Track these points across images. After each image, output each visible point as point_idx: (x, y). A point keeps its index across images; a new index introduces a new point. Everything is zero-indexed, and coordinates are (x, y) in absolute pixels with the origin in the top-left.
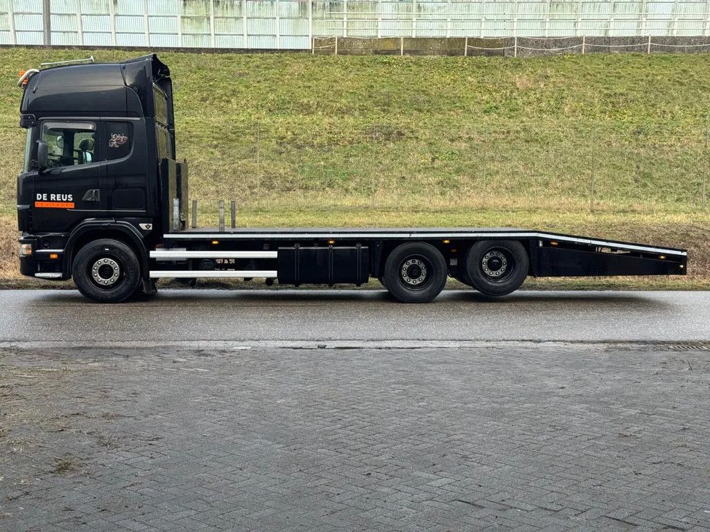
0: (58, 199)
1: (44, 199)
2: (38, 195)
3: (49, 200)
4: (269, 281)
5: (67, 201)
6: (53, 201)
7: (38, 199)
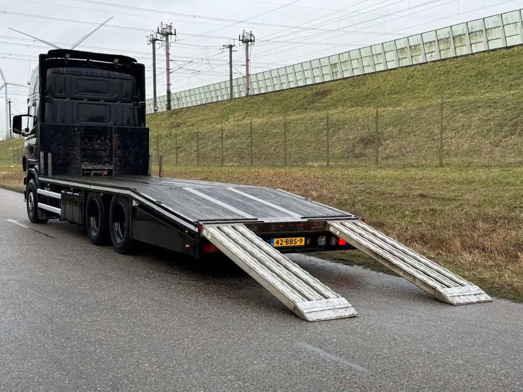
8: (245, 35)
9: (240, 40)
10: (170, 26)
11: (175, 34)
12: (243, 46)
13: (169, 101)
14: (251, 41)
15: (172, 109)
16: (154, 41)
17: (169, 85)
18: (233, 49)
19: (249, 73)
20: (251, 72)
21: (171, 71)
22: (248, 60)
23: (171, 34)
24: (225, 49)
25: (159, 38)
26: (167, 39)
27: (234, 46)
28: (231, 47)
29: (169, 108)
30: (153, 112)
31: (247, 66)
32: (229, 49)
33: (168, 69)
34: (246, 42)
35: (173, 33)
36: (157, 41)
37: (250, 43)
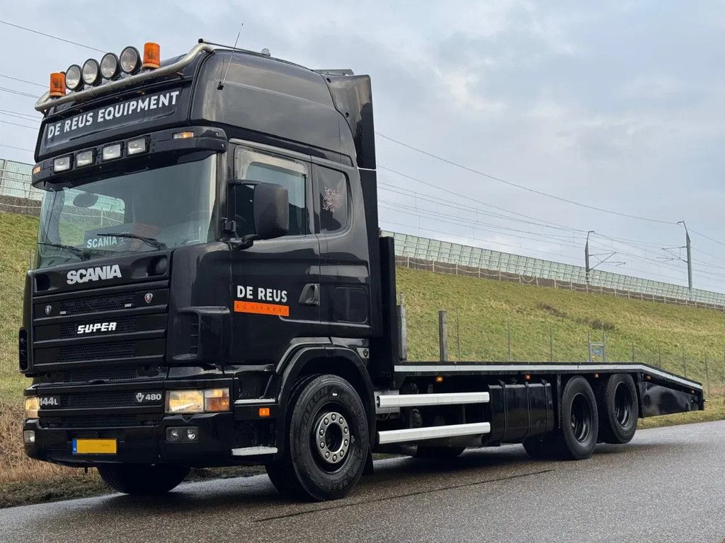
0: (268, 299)
1: (249, 297)
2: (239, 287)
3: (255, 299)
4: (485, 439)
5: (280, 303)
6: (261, 301)
7: (239, 296)
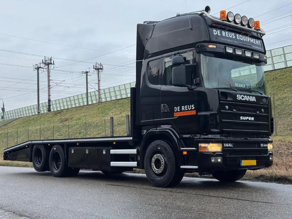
8: (97, 65)
9: (94, 68)
10: (51, 59)
11: (54, 64)
12: (96, 72)
13: (49, 106)
14: (101, 69)
15: (52, 111)
16: (38, 69)
17: (49, 96)
18: (88, 74)
19: (100, 88)
20: (101, 88)
21: (51, 87)
22: (99, 81)
23: (51, 64)
24: (83, 74)
25: (42, 67)
26: (48, 67)
27: (89, 72)
28: (87, 72)
29: (49, 110)
30: (37, 113)
31: (99, 84)
32: (86, 74)
33: (49, 86)
34: (98, 69)
35: (53, 63)
36: (40, 69)
37: (100, 70)
